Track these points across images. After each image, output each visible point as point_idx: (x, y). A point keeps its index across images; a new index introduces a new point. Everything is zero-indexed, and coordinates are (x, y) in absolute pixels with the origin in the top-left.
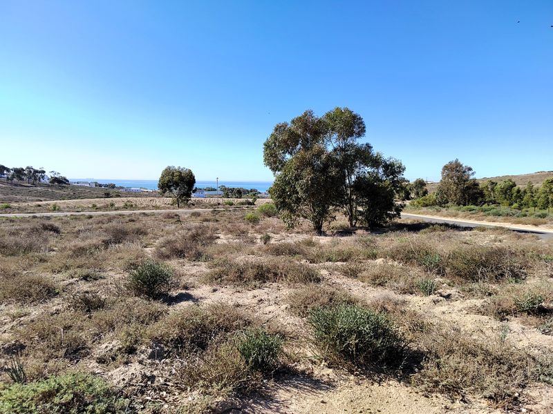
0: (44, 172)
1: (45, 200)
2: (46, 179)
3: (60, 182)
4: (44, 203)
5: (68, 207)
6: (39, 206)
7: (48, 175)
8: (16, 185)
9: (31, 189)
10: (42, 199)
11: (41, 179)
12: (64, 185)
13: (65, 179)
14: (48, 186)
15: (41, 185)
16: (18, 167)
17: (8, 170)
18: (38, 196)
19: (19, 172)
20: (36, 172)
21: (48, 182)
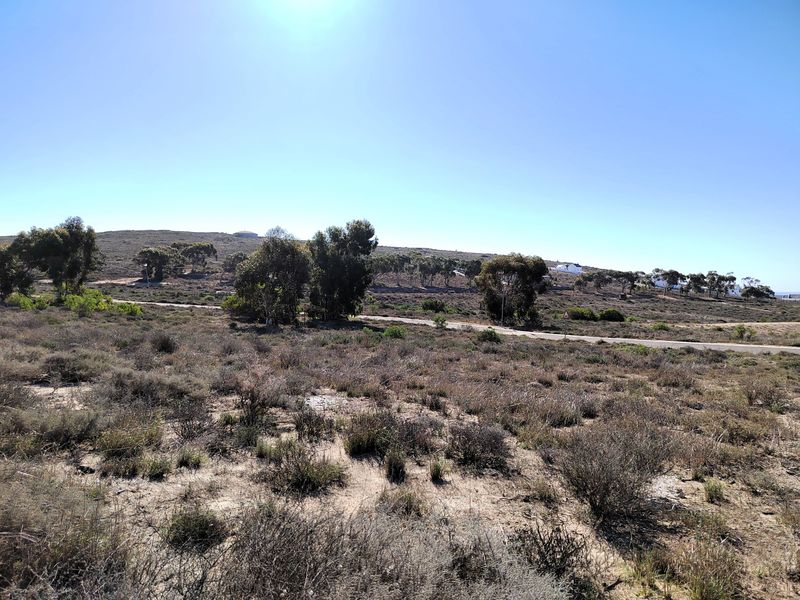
0: (733, 279)
1: (732, 321)
2: (737, 291)
3: (759, 295)
4: (729, 325)
5: (772, 334)
6: (720, 329)
7: (740, 283)
8: (692, 299)
9: (712, 304)
10: (727, 319)
11: (730, 291)
12: (766, 300)
13: (768, 290)
14: (739, 300)
15: (727, 299)
16: (696, 272)
17: (683, 278)
18: (722, 315)
19: (697, 280)
20: (722, 278)
21: (739, 294)
